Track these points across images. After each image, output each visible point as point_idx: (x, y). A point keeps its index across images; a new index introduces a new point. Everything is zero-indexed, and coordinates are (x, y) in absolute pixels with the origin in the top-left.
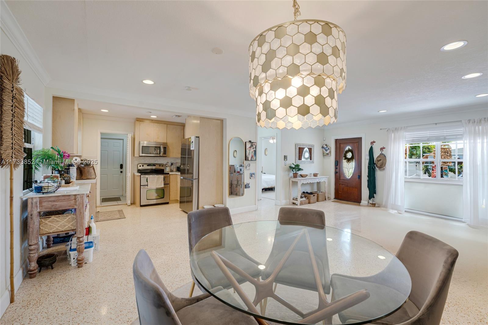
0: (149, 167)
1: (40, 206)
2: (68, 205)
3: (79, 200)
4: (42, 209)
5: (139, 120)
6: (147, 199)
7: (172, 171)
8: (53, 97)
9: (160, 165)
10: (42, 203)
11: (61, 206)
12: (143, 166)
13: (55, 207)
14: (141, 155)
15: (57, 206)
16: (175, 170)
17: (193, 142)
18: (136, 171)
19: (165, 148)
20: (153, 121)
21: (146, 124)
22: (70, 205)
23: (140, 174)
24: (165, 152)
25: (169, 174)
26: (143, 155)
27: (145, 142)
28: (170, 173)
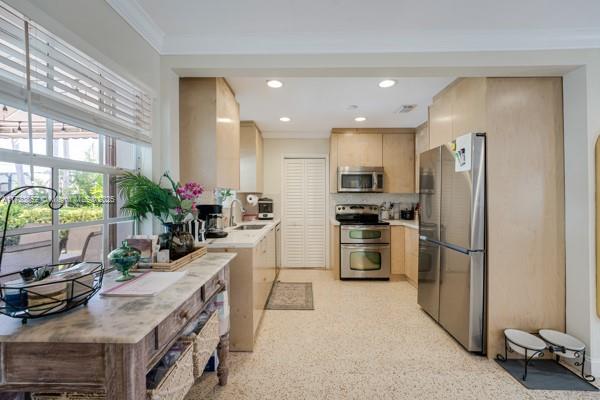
0: (353, 211)
1: (6, 368)
2: (82, 375)
3: (113, 361)
4: (11, 379)
5: (337, 131)
6: (352, 269)
7: (392, 218)
8: (181, 79)
9: (371, 207)
10: (11, 358)
11: (63, 375)
12: (344, 208)
13: (47, 375)
14: (341, 190)
15: (54, 372)
16: (397, 216)
17: (463, 150)
18: (334, 216)
19: (380, 177)
20: (359, 130)
21: (349, 135)
22: (89, 372)
23: (338, 223)
24: (380, 185)
25: (388, 224)
26: (344, 190)
27: (347, 168)
28: (392, 223)
